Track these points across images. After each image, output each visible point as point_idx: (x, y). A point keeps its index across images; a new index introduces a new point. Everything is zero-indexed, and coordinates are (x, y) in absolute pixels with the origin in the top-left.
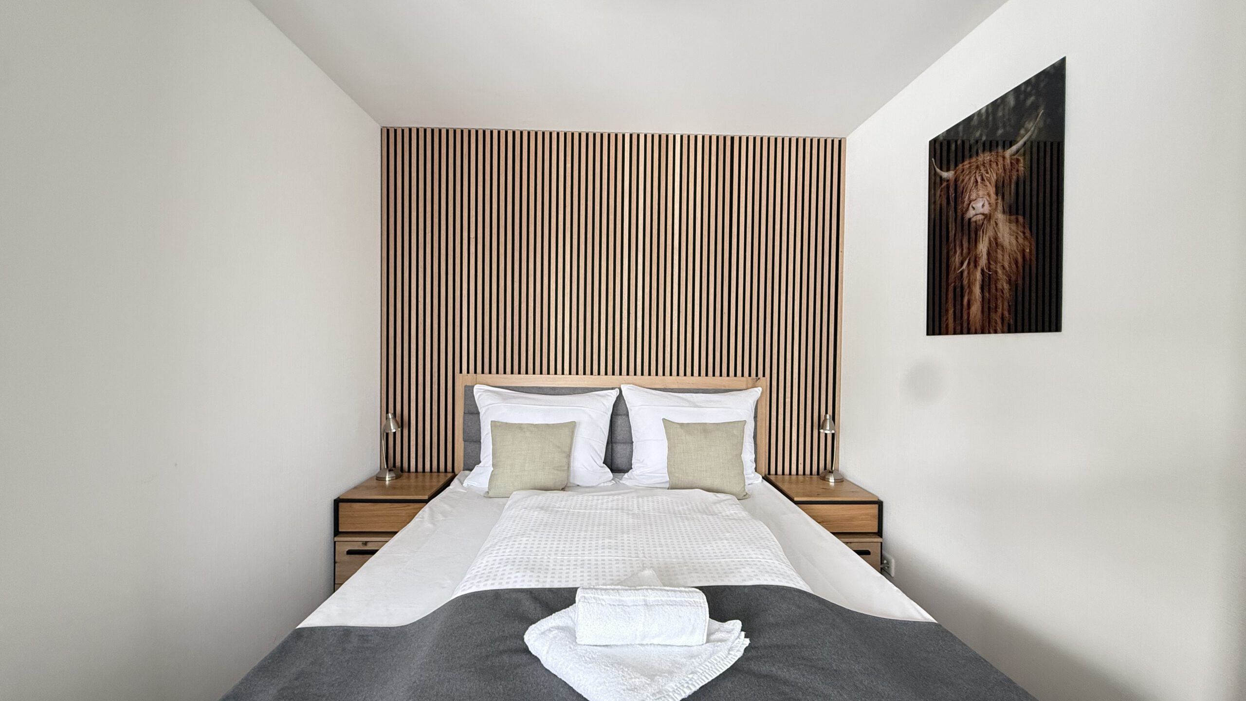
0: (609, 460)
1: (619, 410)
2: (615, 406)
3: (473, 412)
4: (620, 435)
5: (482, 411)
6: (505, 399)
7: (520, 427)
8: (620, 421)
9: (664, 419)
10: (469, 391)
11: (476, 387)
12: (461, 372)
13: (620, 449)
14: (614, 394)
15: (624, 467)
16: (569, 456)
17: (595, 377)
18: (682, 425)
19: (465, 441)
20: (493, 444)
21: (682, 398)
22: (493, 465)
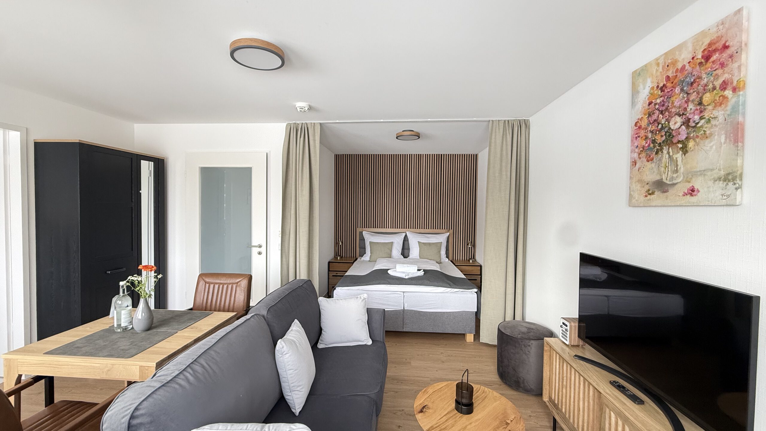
0: (403, 254)
1: (406, 239)
2: (404, 238)
3: (362, 239)
4: (406, 247)
5: (366, 239)
6: (372, 235)
7: (378, 243)
8: (406, 242)
9: (418, 242)
10: (361, 233)
11: (363, 232)
12: (358, 227)
13: (406, 251)
14: (404, 234)
15: (407, 256)
16: (391, 251)
17: (398, 229)
18: (423, 243)
19: (359, 248)
20: (370, 248)
21: (424, 236)
22: (371, 253)
